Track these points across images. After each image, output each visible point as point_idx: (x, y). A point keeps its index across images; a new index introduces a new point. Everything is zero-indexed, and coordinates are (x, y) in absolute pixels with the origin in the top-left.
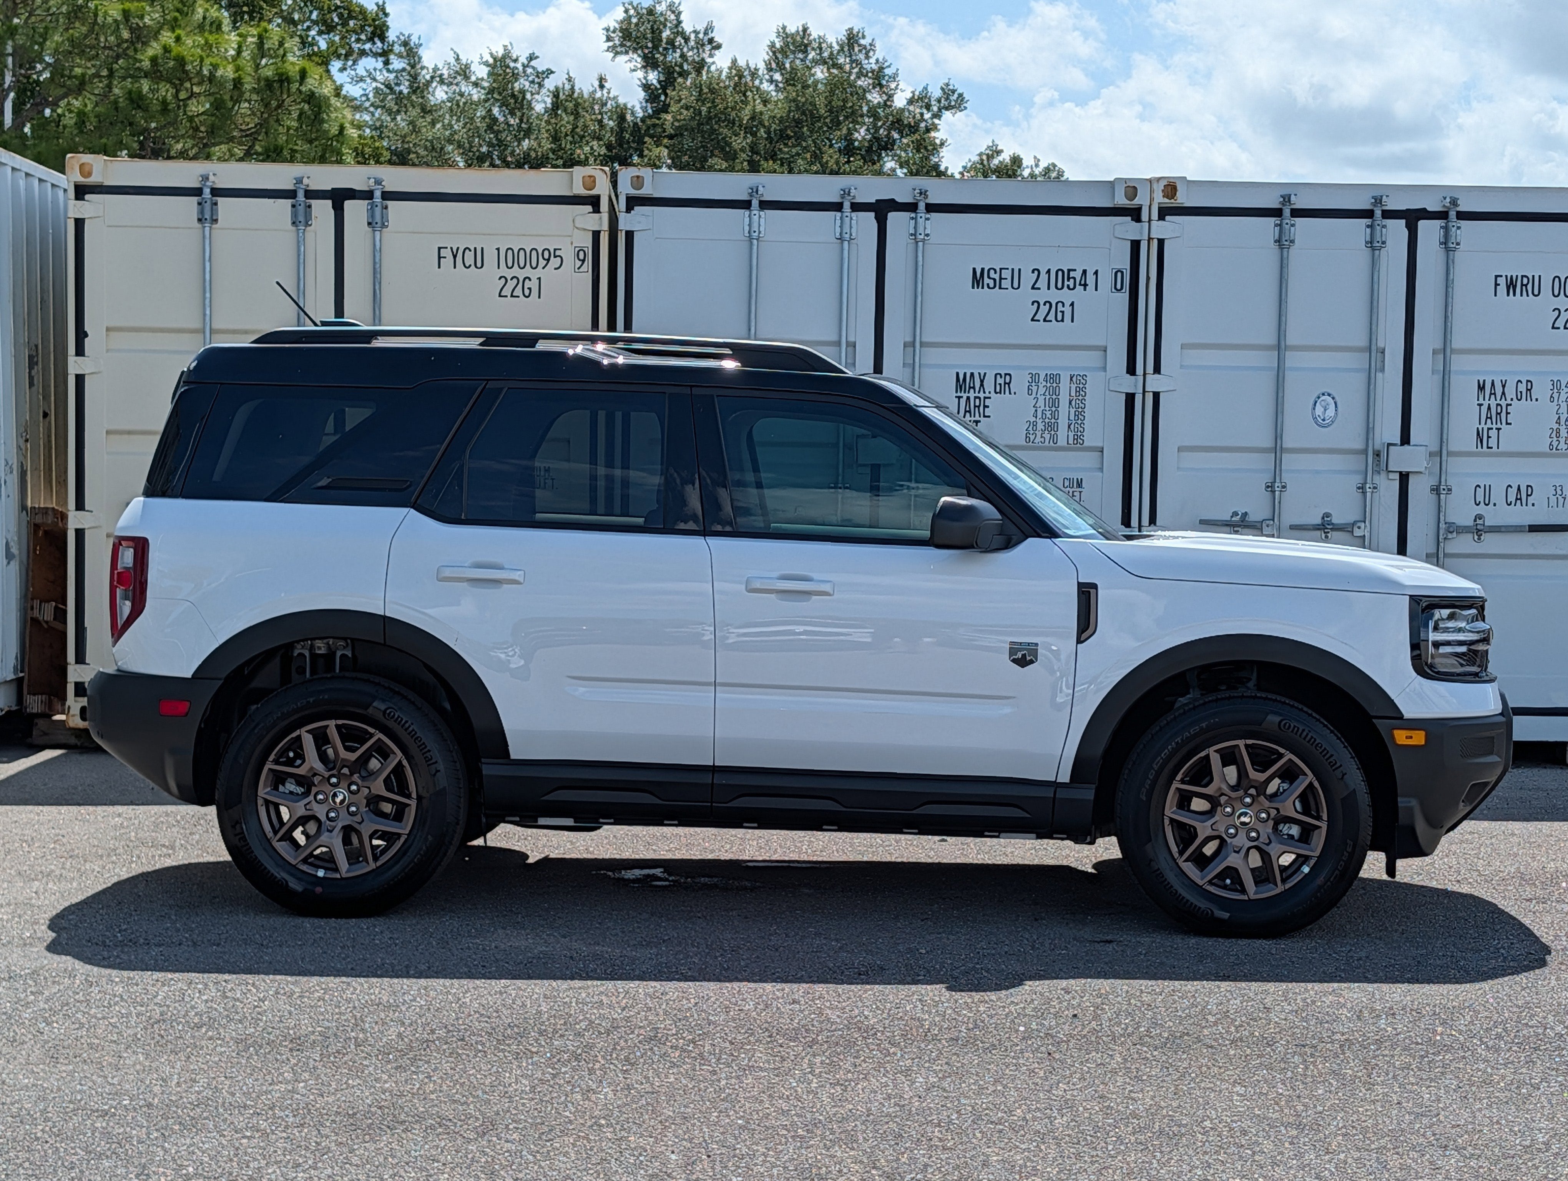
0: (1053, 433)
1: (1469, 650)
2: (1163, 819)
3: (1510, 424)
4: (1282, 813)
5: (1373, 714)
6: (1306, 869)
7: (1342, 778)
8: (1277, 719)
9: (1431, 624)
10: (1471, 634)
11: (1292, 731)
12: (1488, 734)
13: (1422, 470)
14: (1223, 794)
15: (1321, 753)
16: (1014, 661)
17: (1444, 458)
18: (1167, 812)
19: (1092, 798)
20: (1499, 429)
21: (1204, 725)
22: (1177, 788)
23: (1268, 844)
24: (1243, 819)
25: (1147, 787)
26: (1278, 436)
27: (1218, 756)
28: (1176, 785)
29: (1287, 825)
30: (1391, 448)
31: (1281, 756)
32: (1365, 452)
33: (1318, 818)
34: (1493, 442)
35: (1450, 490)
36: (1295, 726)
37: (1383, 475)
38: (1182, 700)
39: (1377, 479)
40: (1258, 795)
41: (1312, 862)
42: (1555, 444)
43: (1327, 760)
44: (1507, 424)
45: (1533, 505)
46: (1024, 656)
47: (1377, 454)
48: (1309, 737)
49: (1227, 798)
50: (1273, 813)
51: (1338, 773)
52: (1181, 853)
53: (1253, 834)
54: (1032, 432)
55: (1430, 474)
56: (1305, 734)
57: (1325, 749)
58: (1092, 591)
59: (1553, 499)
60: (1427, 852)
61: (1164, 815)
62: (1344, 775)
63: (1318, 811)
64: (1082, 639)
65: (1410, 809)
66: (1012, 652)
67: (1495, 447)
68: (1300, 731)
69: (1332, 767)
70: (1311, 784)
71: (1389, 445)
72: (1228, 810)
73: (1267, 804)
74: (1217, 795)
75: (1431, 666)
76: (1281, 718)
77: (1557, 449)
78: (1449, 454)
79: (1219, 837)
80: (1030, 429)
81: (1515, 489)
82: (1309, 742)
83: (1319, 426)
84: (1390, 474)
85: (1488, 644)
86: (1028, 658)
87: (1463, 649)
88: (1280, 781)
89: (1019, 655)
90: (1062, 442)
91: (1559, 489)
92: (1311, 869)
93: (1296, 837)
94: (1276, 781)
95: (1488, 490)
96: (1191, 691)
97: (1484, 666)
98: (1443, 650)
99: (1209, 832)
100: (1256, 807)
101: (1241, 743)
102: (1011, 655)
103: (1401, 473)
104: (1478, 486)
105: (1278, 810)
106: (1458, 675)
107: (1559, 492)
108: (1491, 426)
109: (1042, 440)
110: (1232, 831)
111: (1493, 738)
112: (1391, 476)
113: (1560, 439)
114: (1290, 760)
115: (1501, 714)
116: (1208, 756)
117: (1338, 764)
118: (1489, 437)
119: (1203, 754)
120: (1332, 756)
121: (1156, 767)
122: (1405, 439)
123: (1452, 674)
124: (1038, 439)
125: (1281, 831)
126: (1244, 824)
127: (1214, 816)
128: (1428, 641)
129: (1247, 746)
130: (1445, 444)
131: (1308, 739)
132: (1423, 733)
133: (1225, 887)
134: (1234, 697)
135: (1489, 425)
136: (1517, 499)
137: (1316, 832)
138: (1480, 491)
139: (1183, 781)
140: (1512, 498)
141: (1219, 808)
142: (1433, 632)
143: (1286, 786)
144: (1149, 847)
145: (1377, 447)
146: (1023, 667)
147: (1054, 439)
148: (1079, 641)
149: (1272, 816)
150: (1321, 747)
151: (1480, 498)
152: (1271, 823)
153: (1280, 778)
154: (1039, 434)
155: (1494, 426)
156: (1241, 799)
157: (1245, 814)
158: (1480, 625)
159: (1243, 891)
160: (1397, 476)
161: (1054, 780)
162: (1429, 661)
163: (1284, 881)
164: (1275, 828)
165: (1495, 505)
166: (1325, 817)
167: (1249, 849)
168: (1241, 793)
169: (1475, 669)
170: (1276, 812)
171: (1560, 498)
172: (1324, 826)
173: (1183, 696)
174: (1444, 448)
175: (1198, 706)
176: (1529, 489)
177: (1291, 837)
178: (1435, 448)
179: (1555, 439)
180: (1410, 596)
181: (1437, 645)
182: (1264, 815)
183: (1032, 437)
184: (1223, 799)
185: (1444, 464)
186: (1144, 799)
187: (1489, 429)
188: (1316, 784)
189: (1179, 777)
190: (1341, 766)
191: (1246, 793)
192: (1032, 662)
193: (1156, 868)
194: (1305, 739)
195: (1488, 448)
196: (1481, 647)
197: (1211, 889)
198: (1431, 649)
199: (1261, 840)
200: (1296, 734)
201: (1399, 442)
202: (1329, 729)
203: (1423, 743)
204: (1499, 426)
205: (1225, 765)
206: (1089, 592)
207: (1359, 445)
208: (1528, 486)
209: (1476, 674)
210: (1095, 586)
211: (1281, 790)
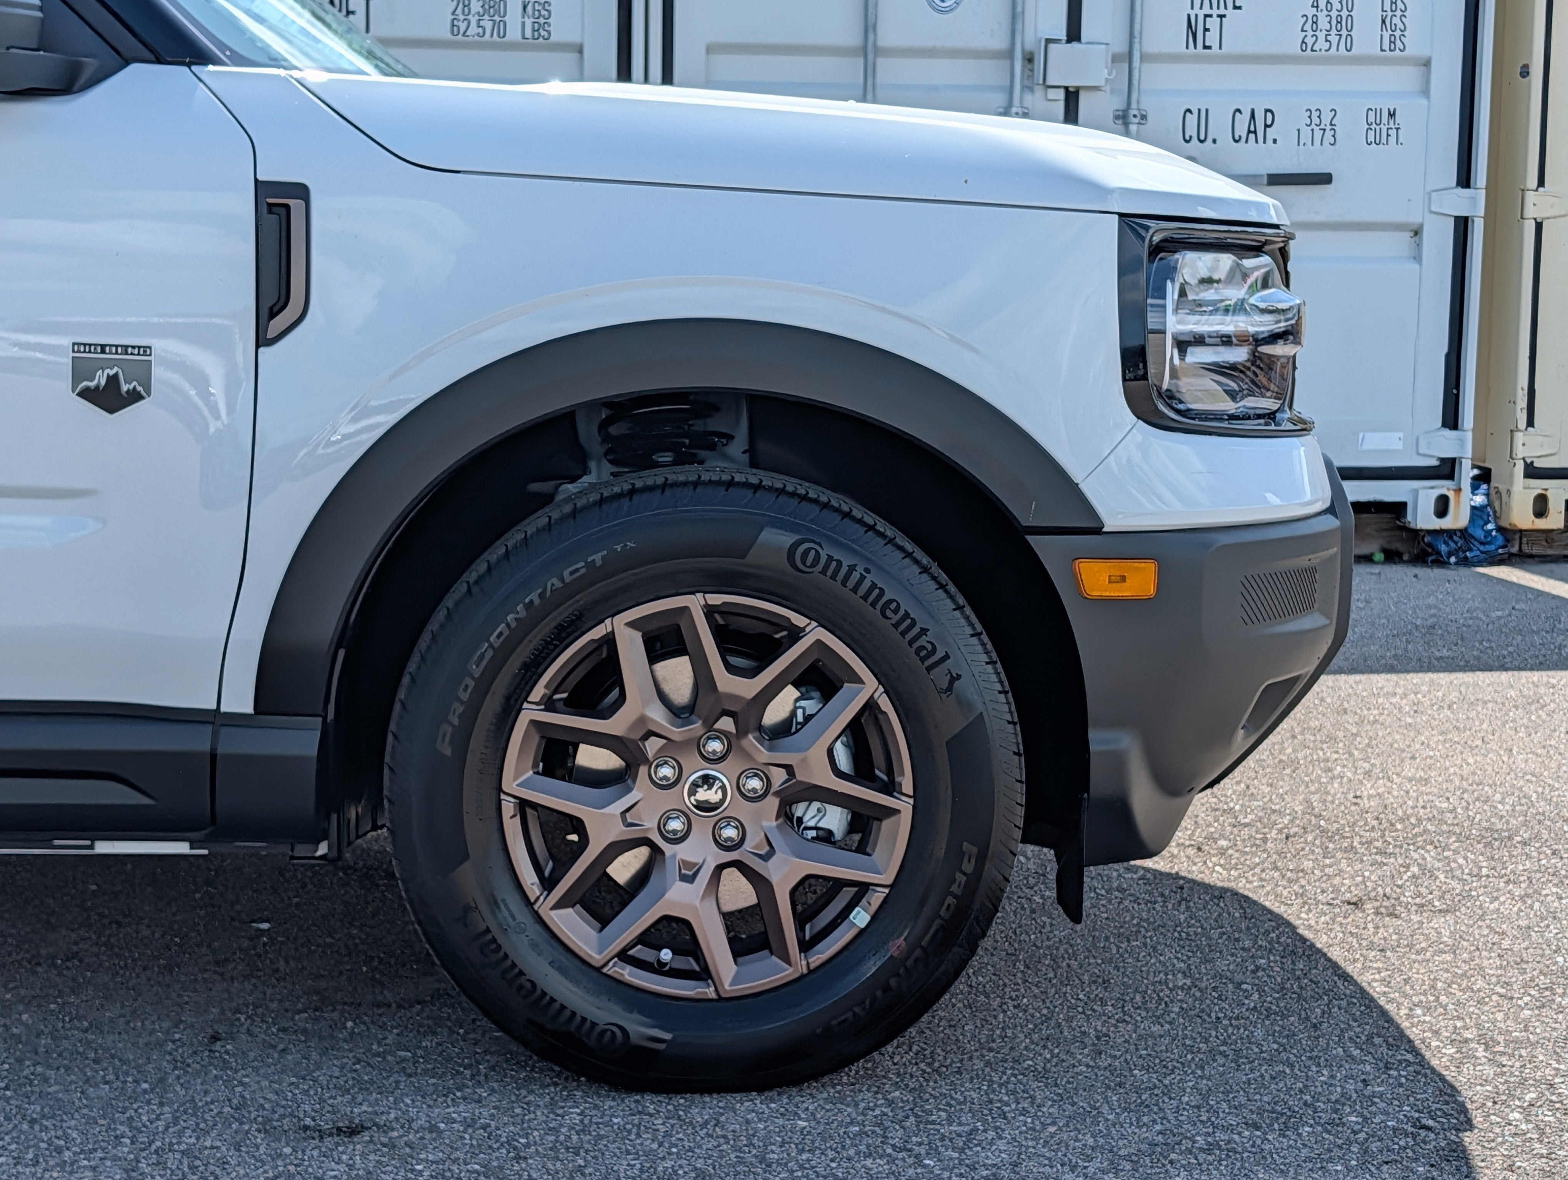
0: (497, 18)
1: (1255, 358)
2: (499, 802)
3: (1239, 8)
4: (800, 776)
5: (1026, 519)
6: (861, 918)
7: (950, 688)
8: (787, 539)
9: (1172, 291)
10: (1258, 318)
11: (824, 572)
12: (1303, 562)
13: (1101, 83)
14: (651, 734)
15: (896, 626)
16: (86, 394)
17: (1136, 63)
18: (510, 783)
19: (313, 751)
20: (1221, 17)
21: (597, 558)
22: (533, 722)
23: (766, 858)
24: (703, 794)
25: (456, 721)
26: (869, 27)
27: (637, 637)
28: (530, 713)
29: (816, 805)
30: (1052, 46)
31: (796, 634)
32: (1009, 54)
33: (890, 788)
34: (1212, 38)
35: (1144, 117)
36: (830, 558)
37: (1039, 91)
38: (571, 488)
39: (1028, 98)
40: (741, 732)
41: (877, 898)
42: (1310, 41)
43: (911, 643)
44: (1235, 8)
45: (1275, 141)
46: (113, 380)
47: (1029, 59)
48: (867, 584)
49: (663, 741)
50: (779, 776)
51: (940, 677)
52: (548, 884)
53: (730, 832)
54: (462, 17)
55: (1112, 91)
56: (855, 576)
57: (907, 615)
58: (295, 204)
59: (1306, 133)
60: (1152, 846)
61: (500, 790)
62: (954, 679)
63: (890, 772)
64: (271, 334)
65: (1119, 761)
66: (79, 371)
67: (1215, 46)
68: (844, 569)
69: (923, 660)
70: (871, 706)
71: (1048, 41)
72: (666, 771)
73: (763, 754)
74: (636, 736)
75: (1170, 397)
76: (795, 537)
77: (1312, 50)
78: (1144, 58)
79: (646, 841)
80: (459, 11)
81: (1247, 115)
82: (865, 598)
83: (934, 9)
84: (1050, 90)
85: (1297, 342)
86: (125, 388)
87: (1239, 355)
88: (797, 694)
89: (101, 379)
90: (513, 33)
91: (1315, 115)
92: (874, 918)
93: (838, 834)
94: (790, 693)
95: (1204, 117)
96: (593, 465)
97: (1286, 396)
98: (1198, 355)
99: (617, 832)
100: (733, 765)
101: (695, 603)
102: (77, 377)
103: (1066, 88)
104: (1189, 111)
105: (789, 769)
106: (1233, 417)
107: (1316, 120)
108: (1209, 12)
109: (480, 30)
110: (676, 825)
111: (1314, 570)
112: (1053, 94)
113: (1317, 33)
114: (819, 642)
115: (1331, 510)
116: (610, 641)
117: (940, 654)
118: (1206, 30)
119: (597, 633)
120: (924, 631)
121: (477, 672)
122: (1074, 34)
123: (1217, 416)
124: (473, 29)
125: (800, 820)
126: (705, 807)
127: (629, 790)
128: (1163, 332)
129: (710, 611)
130: (1137, 40)
131: (862, 591)
132: (1150, 567)
133: (658, 968)
134: (675, 485)
135: (1206, 10)
136: (1249, 132)
137: (886, 824)
138: (1192, 119)
139: (549, 705)
140: (1242, 130)
141: (643, 770)
142: (1176, 311)
143: (811, 706)
144: (466, 874)
145: (1029, 46)
146: (111, 411)
147: (500, 27)
148: (262, 340)
149: (776, 785)
150: (896, 611)
151: (1191, 131)
152: (772, 803)
153: (796, 684)
154: (474, 20)
155: (1215, 12)
156: (698, 745)
157: (707, 781)
158: (1277, 296)
159: (704, 974)
160: (1061, 95)
161: (214, 706)
162: (1165, 386)
163: (806, 946)
164: (785, 814)
165: (1214, 141)
166: (907, 785)
167: (720, 868)
168: (697, 727)
169: (1268, 404)
170: (785, 777)
171: (1316, 129)
172: (905, 806)
173: (573, 479)
174: (1136, 46)
175: (584, 508)
176: (1269, 115)
177: (826, 837)
178: (1120, 47)
179: (1310, 33)
180: (1121, 215)
181: (1182, 345)
182: (755, 784)
183: (463, 26)
184: (652, 746)
185: (1136, 73)
186: (448, 752)
187: (1206, 16)
188: (885, 703)
189: (539, 692)
190: (947, 657)
191: (710, 729)
192: (135, 397)
193: (482, 927)
194: (855, 590)
195: (1206, 47)
196: (1279, 349)
197: (628, 974)
198: (1171, 351)
199: (748, 846)
200: (834, 577)
201: (1065, 38)
202: (917, 562)
203: (1152, 591)
204: (1222, 11)
205: (654, 657)
206: (287, 207)
207: (999, 42)
208: (1267, 111)
209: (1271, 416)
210: (301, 191)
211: (800, 718)
